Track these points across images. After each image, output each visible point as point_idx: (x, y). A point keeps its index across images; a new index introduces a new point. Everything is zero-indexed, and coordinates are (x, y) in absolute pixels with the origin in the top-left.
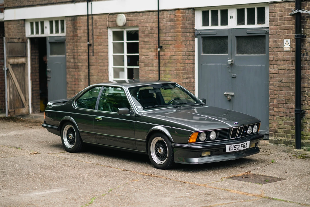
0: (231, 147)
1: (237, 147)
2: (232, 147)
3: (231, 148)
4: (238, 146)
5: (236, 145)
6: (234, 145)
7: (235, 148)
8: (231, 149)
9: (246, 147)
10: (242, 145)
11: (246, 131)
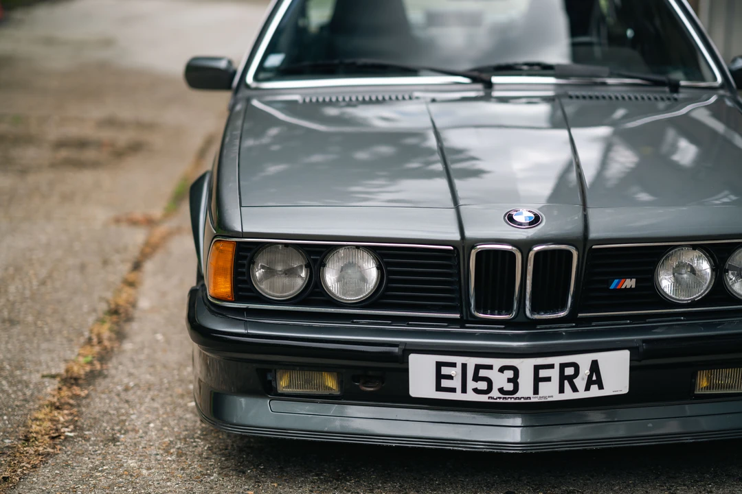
0: (445, 371)
1: (501, 381)
2: (455, 372)
3: (450, 377)
4: (510, 374)
5: (490, 367)
6: (472, 362)
7: (483, 385)
8: (445, 383)
9: (594, 388)
10: (543, 373)
11: (630, 283)
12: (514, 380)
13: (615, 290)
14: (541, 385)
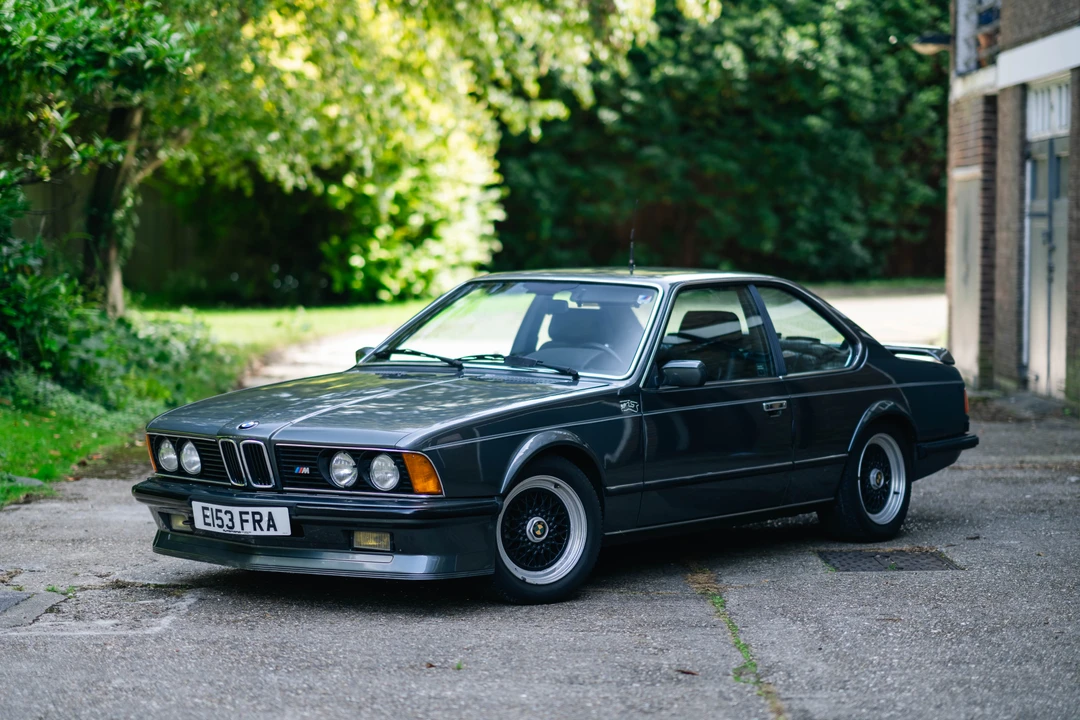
0: (206, 512)
1: (227, 521)
2: (209, 513)
3: (208, 517)
5: (221, 511)
6: (214, 507)
7: (220, 523)
8: (207, 520)
9: (272, 529)
10: (245, 517)
11: (306, 470)
12: (231, 520)
13: (298, 474)
14: (245, 524)
